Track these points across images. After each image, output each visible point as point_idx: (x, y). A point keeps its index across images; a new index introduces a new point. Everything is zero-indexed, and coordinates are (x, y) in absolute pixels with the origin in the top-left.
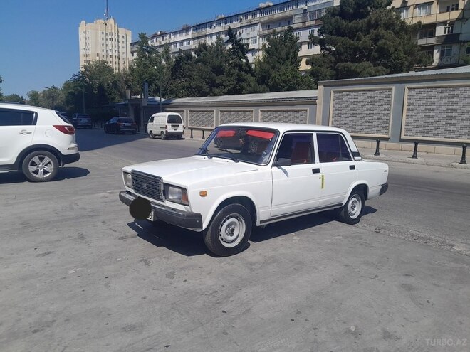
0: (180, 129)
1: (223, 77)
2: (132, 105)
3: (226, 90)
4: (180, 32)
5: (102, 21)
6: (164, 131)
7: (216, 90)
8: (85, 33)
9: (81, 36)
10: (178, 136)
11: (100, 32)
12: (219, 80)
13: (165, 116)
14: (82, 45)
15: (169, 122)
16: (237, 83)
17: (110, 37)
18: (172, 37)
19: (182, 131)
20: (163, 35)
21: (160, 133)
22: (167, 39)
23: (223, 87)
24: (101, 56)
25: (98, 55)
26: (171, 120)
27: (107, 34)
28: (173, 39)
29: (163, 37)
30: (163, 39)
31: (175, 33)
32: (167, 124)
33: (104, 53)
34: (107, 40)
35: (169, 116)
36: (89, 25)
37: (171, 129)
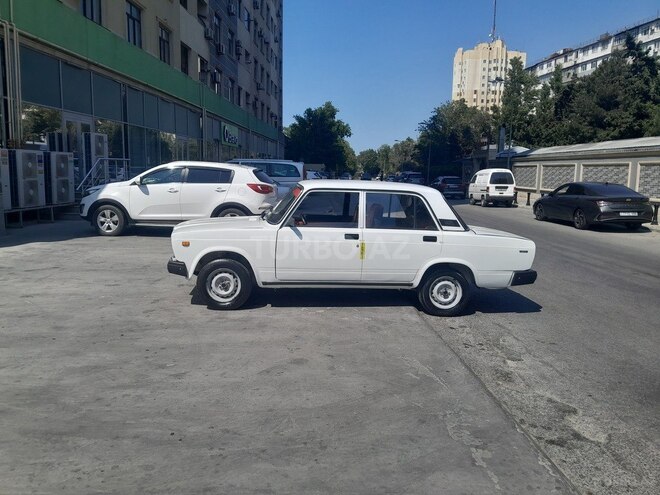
0: (509, 192)
1: (614, 113)
2: (478, 159)
3: (616, 133)
4: (594, 46)
5: (486, 45)
6: (485, 194)
7: (602, 133)
8: (461, 64)
9: (457, 68)
10: (508, 203)
11: (481, 61)
12: (608, 116)
13: (487, 174)
14: (456, 80)
15: (492, 182)
16: (634, 121)
17: (495, 65)
18: (580, 55)
19: (512, 194)
20: (566, 53)
21: (480, 198)
22: (571, 60)
23: (612, 128)
24: (479, 93)
25: (476, 92)
26: (496, 179)
27: (490, 62)
28: (582, 58)
29: (566, 57)
30: (566, 61)
31: (585, 49)
32: (489, 185)
33: (485, 89)
34: (490, 70)
35: (494, 174)
36: (467, 52)
37: (494, 192)
